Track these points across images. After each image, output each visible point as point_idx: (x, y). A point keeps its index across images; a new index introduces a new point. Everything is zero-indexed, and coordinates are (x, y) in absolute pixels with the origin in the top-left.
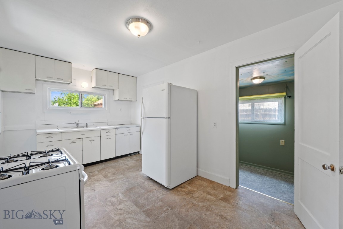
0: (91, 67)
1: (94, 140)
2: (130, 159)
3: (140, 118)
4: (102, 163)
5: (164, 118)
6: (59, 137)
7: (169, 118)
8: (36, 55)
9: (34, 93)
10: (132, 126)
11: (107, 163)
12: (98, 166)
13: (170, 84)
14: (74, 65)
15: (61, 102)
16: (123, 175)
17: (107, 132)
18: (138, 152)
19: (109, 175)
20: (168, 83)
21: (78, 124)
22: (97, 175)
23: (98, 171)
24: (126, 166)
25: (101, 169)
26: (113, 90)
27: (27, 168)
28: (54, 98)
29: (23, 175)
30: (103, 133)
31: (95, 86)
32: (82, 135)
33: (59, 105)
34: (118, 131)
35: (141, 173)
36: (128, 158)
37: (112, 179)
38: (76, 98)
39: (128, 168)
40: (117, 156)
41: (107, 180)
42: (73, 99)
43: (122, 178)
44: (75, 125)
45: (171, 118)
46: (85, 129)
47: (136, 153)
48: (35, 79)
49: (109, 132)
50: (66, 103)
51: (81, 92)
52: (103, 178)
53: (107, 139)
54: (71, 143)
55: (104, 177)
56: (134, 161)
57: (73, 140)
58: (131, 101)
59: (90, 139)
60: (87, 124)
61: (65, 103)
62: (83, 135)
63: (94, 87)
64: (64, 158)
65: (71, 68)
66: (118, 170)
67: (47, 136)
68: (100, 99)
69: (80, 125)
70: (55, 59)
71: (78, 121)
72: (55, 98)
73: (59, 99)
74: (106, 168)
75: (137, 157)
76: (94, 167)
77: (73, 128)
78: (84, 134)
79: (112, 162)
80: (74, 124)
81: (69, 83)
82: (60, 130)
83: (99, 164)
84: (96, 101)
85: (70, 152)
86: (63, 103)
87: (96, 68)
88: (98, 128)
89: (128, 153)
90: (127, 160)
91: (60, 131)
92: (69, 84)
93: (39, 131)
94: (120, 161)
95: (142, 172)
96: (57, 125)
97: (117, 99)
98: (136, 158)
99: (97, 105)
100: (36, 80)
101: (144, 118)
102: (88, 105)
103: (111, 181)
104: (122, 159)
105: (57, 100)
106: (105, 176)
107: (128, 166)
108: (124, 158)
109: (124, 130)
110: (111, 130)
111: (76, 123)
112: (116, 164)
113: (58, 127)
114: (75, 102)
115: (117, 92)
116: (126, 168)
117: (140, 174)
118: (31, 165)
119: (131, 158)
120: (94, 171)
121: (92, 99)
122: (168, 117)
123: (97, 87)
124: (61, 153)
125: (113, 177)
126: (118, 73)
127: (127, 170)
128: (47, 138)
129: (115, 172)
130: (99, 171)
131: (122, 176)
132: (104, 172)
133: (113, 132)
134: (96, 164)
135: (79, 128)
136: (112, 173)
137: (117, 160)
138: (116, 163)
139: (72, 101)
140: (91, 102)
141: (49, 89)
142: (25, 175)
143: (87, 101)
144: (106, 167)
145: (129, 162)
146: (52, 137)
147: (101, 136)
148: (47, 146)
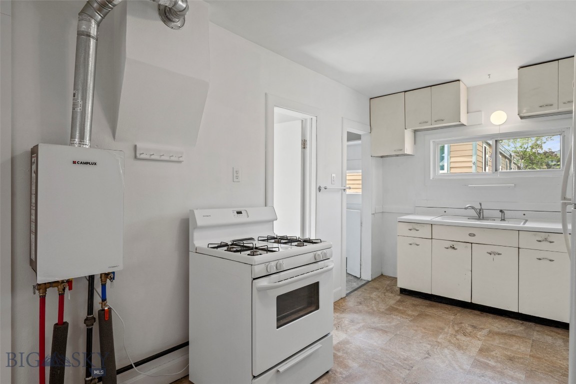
1: (499, 254)
4: (525, 323)
6: (425, 232)
8: (406, 91)
12: (505, 324)
17: (540, 241)
21: (480, 210)
30: (528, 241)
32: (470, 235)
44: (473, 213)
46: (498, 223)
49: (546, 240)
51: (491, 136)
53: (540, 259)
54: (447, 248)
55: (480, 350)
57: (451, 243)
59: (490, 249)
60: (502, 211)
62: (472, 235)
69: (486, 213)
70: (431, 86)
71: (481, 204)
74: (517, 337)
78: (474, 235)
80: (466, 208)
87: (520, 68)
91: (429, 221)
96: (445, 210)
106: (484, 350)
110: (552, 237)
111: (472, 207)
113: (444, 214)
128: (410, 230)
132: (497, 342)
134: (510, 317)
135: (483, 219)
141: (434, 142)
144: (517, 334)
146: (417, 230)
147: (519, 248)
148: (411, 244)
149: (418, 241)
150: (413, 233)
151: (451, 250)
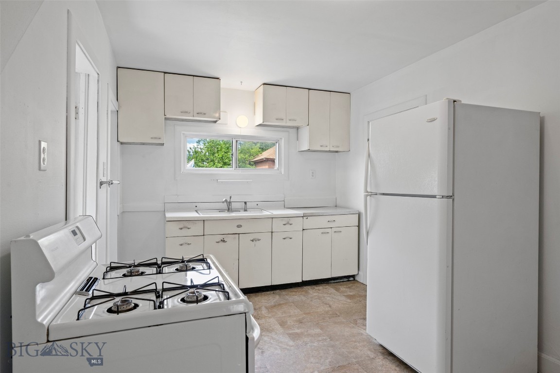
0: (253, 83)
1: (259, 240)
2: (335, 291)
3: (362, 194)
4: (275, 292)
5: (434, 197)
6: (197, 229)
7: (448, 197)
8: (166, 73)
9: (163, 144)
10: (339, 211)
11: (284, 292)
12: (266, 298)
13: (454, 101)
14: (223, 83)
15: (198, 157)
16: (322, 329)
17: (285, 225)
18: (353, 276)
19: (290, 322)
20: (449, 100)
21: (230, 202)
22: (265, 317)
23: (266, 308)
24: (327, 309)
25: (273, 304)
26: (298, 128)
27: (159, 292)
28: (188, 151)
29: (155, 309)
30: (278, 226)
31: (260, 121)
33: (195, 163)
34: (309, 223)
35: (362, 331)
36: (329, 289)
37: (297, 334)
38: (223, 150)
39: (331, 313)
40: (305, 279)
41: (287, 334)
42: (218, 151)
43: (319, 335)
44: (225, 206)
45: (456, 197)
46: (242, 214)
47: (348, 277)
48: (164, 117)
49: (288, 223)
50: (207, 160)
51: (236, 137)
52: (278, 327)
53: (284, 239)
54: (218, 242)
55: (281, 325)
56: (343, 298)
57: (221, 237)
58: (337, 152)
59: (252, 237)
60: (245, 203)
61: (204, 159)
62: (239, 226)
63: (260, 125)
64: (216, 281)
65: (218, 89)
66: (309, 313)
67: (181, 225)
68: (266, 150)
69: (234, 205)
70: (194, 76)
71: (231, 197)
72: (190, 150)
73: (195, 152)
74: (283, 304)
75: (349, 288)
76: (259, 298)
77: (222, 212)
78: (241, 226)
79: (294, 293)
80: (223, 202)
81: (215, 120)
82: (202, 215)
83: (268, 293)
84: (257, 155)
85: (223, 267)
86: (202, 160)
87: (264, 84)
88: (266, 213)
89: (329, 277)
90: (328, 294)
91: (201, 217)
92: (215, 122)
93: (169, 215)
94: (312, 291)
95: (365, 329)
96: (196, 204)
97: (306, 148)
98: (348, 290)
99: (259, 162)
100: (166, 119)
101: (372, 194)
102: (243, 162)
103: (294, 337)
104: (317, 288)
105: (191, 153)
106: (283, 324)
107: (330, 306)
108: (320, 287)
109: (322, 222)
110: (292, 221)
111: (226, 200)
112: (303, 298)
113: (196, 209)
114: (220, 156)
115: (305, 133)
116: (327, 312)
117: (362, 334)
118: (164, 288)
119: (338, 290)
120: (260, 308)
121: (251, 150)
122: (445, 194)
123: (265, 123)
124: (209, 268)
125: (298, 328)
126: (309, 89)
127: (330, 318)
128: (181, 229)
129: (303, 318)
130: (270, 308)
131: (318, 331)
132: (279, 314)
133: (298, 224)
134: (263, 291)
135: (232, 211)
136: (295, 319)
137: (306, 288)
138: (304, 296)
139: (216, 155)
140: (250, 156)
141: (184, 134)
142: (158, 310)
143: (242, 155)
144: (281, 303)
145: (334, 297)
146: (189, 229)
147: (272, 232)
148: (181, 245)
149: (188, 240)
150: (185, 232)
151: (222, 244)
